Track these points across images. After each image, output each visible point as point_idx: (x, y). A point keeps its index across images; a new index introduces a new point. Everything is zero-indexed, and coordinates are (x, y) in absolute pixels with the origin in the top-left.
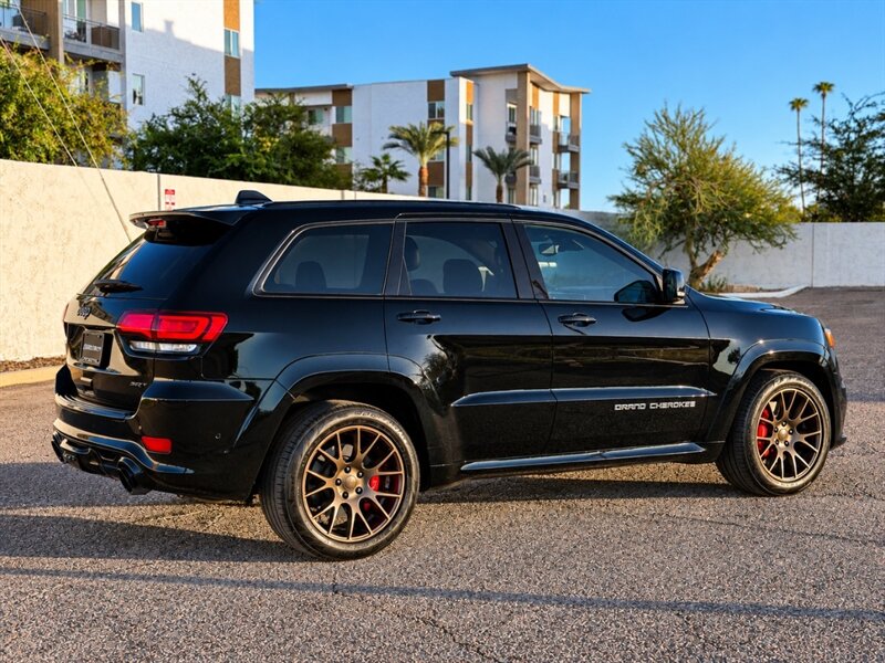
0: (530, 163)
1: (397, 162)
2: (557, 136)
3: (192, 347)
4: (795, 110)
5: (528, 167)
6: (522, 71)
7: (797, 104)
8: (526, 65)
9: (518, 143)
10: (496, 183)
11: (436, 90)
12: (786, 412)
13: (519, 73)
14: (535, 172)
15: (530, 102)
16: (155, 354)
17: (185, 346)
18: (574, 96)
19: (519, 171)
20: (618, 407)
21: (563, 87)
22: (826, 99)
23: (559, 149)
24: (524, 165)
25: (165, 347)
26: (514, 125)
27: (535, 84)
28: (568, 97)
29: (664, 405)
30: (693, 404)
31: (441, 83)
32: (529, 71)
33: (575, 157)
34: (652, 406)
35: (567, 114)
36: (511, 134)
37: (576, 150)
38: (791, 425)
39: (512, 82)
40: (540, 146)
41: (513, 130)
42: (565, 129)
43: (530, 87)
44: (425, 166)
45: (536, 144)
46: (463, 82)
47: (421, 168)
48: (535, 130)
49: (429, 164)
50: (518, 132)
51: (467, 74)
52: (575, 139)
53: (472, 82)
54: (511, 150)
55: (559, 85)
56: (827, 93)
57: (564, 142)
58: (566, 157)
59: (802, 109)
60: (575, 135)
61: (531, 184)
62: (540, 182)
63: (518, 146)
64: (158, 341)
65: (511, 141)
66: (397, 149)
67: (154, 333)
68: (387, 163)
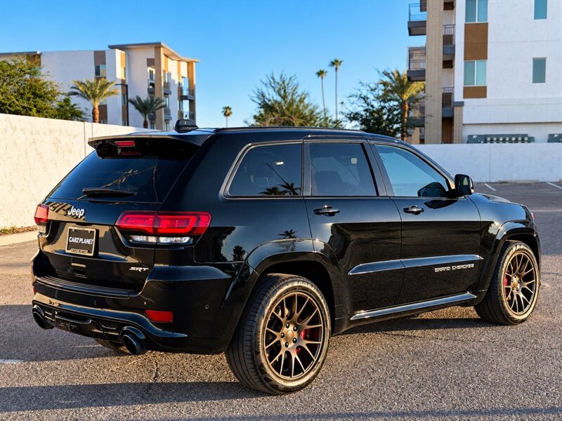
0: (165, 106)
1: (75, 105)
2: (180, 90)
3: (186, 240)
4: (320, 77)
5: (163, 109)
6: (158, 46)
7: (320, 73)
8: (160, 43)
9: (156, 93)
10: (143, 119)
11: (100, 58)
12: (518, 268)
13: (156, 48)
14: (167, 112)
15: (163, 68)
16: (157, 246)
17: (179, 238)
18: (190, 64)
19: (157, 112)
20: (437, 270)
21: (183, 58)
22: (338, 71)
23: (182, 98)
24: (161, 107)
25: (163, 240)
26: (153, 82)
27: (165, 55)
28: (186, 64)
29: (459, 267)
30: (473, 265)
31: (103, 53)
32: (162, 47)
33: (192, 103)
34: (454, 268)
35: (186, 75)
36: (151, 87)
37: (192, 99)
38: (519, 276)
39: (151, 54)
40: (170, 96)
41: (152, 85)
42: (185, 86)
43: (163, 57)
44: (97, 107)
45: (168, 94)
46: (118, 52)
47: (94, 108)
48: (167, 85)
49: (99, 106)
50: (156, 86)
51: (122, 48)
52: (192, 91)
53: (124, 53)
54: (152, 98)
55: (181, 57)
56: (339, 67)
57: (185, 93)
58: (186, 103)
59: (323, 75)
60: (192, 89)
61: (165, 120)
62: (171, 118)
63: (157, 96)
64: (158, 235)
65: (151, 92)
66: (76, 96)
67: (155, 230)
68: (67, 105)
